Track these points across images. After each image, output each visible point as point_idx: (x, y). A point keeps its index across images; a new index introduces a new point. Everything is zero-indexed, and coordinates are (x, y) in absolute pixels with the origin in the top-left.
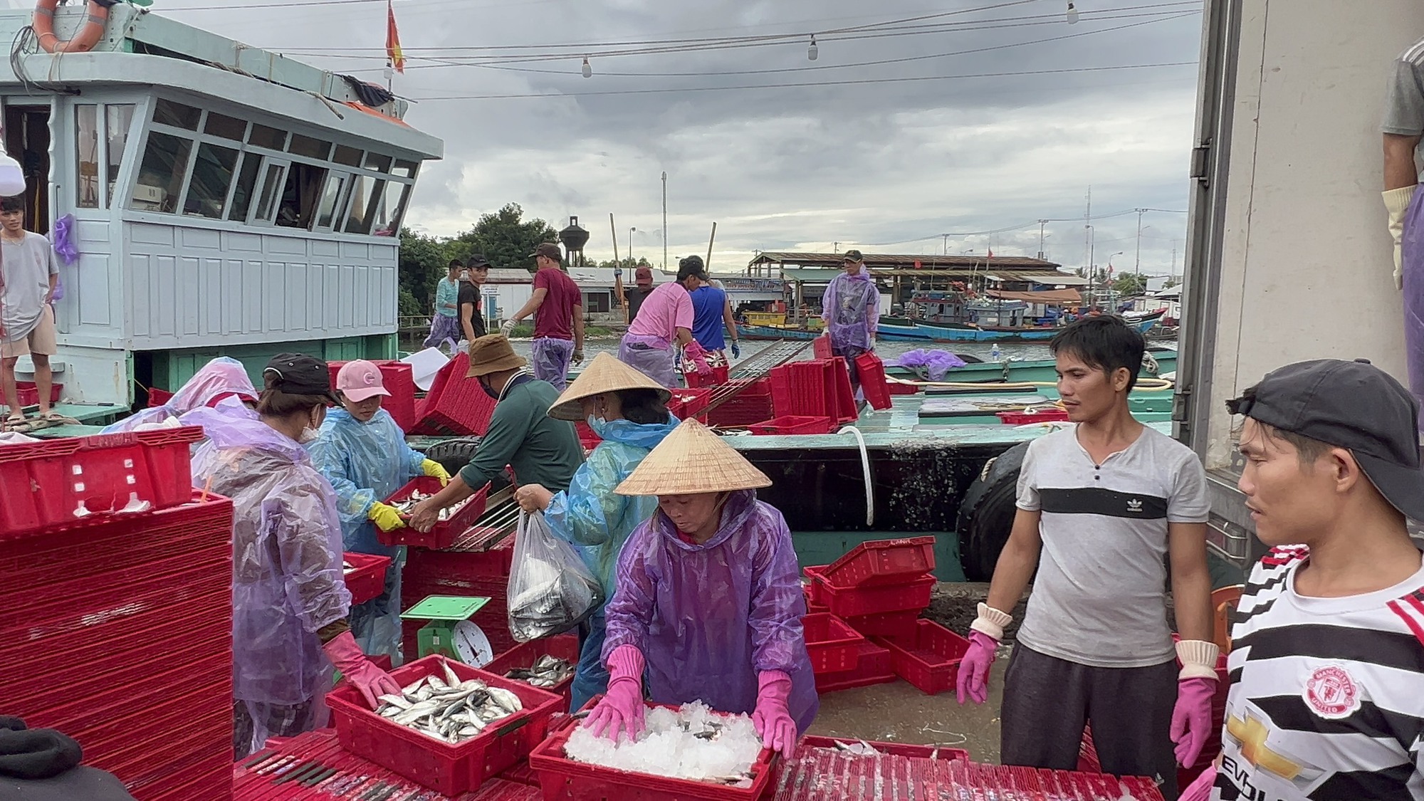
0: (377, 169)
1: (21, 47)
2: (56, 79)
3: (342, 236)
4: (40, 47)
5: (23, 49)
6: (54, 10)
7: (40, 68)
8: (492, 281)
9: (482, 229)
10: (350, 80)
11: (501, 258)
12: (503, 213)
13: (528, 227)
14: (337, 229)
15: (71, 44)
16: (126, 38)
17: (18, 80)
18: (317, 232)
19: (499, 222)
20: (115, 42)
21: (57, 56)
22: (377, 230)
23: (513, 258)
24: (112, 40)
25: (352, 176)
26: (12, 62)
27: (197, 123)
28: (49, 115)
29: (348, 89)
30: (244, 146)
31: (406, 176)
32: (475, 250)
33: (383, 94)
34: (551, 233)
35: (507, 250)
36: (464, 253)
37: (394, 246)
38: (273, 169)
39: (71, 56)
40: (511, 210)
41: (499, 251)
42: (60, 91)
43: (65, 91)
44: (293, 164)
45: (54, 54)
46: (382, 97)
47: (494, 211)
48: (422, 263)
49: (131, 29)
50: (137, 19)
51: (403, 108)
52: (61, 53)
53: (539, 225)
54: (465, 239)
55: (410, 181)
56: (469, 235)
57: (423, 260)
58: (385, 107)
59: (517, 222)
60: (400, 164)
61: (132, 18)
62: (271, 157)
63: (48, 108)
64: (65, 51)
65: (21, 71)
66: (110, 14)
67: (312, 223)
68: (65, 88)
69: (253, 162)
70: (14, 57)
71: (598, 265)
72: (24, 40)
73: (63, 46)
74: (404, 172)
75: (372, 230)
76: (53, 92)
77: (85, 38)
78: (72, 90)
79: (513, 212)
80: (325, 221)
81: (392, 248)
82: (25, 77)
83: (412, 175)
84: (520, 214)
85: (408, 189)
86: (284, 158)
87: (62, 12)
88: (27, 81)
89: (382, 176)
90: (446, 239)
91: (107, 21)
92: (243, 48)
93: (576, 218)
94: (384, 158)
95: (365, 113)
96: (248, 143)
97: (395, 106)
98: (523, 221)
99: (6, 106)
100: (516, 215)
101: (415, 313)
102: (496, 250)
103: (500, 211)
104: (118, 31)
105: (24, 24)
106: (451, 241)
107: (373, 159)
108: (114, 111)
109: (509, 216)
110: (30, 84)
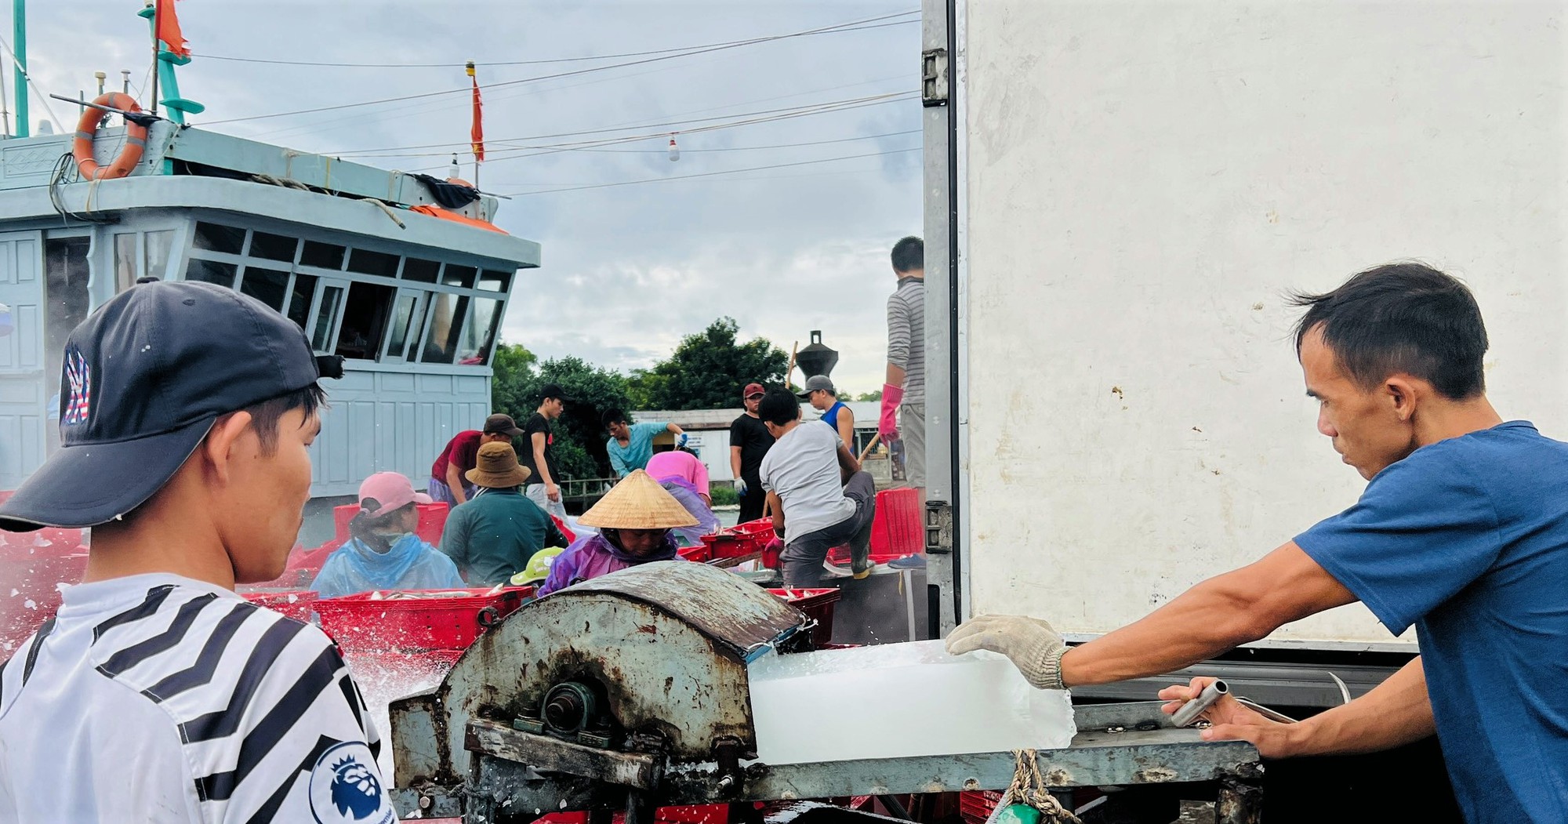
0: (459, 284)
1: (62, 176)
2: (94, 209)
3: (419, 366)
4: (80, 174)
5: (63, 177)
6: (94, 133)
7: (79, 198)
8: (695, 427)
9: (685, 355)
10: (425, 181)
11: (711, 394)
12: (712, 332)
13: (747, 350)
14: (411, 358)
15: (110, 168)
16: (166, 158)
17: (57, 213)
18: (387, 362)
19: (705, 345)
20: (154, 164)
21: (95, 184)
22: (465, 358)
23: (727, 394)
24: (151, 162)
25: (428, 294)
26: (51, 193)
27: (241, 245)
28: (88, 247)
29: (421, 191)
30: (295, 268)
31: (497, 290)
32: (673, 385)
33: (466, 192)
34: (779, 357)
35: (718, 384)
36: (660, 390)
37: (486, 377)
38: (330, 292)
39: (109, 183)
40: (723, 327)
41: (709, 385)
42: (99, 220)
43: (103, 220)
44: (354, 285)
45: (92, 183)
46: (465, 196)
47: (700, 330)
48: (599, 407)
49: (171, 147)
50: (177, 136)
51: (493, 208)
52: (99, 181)
53: (762, 346)
54: (662, 370)
55: (502, 297)
56: (667, 364)
57: (600, 402)
58: (469, 207)
59: (732, 342)
60: (488, 275)
61: (172, 135)
62: (327, 278)
63: (88, 239)
64: (103, 178)
65: (60, 202)
66: (150, 133)
67: (380, 353)
68: (104, 218)
69: (306, 285)
70: (54, 187)
71: (854, 399)
72: (63, 169)
73: (101, 172)
74: (495, 285)
75: (457, 358)
76: (92, 223)
77: (123, 163)
78: (109, 219)
79: (726, 329)
80: (396, 350)
81: (483, 378)
82: (63, 209)
83: (505, 288)
84: (736, 331)
85: (500, 306)
86: (342, 279)
87: (102, 134)
88: (66, 213)
89: (466, 292)
90: (637, 371)
91: (146, 142)
92: (294, 156)
93: (818, 333)
94: (465, 271)
95: (443, 220)
96: (300, 263)
97: (481, 206)
98: (740, 340)
99: (47, 240)
100: (730, 334)
101: (590, 476)
102: (704, 383)
103: (708, 329)
104: (157, 152)
105: (65, 150)
106: (644, 373)
107: (453, 272)
108: (154, 239)
109: (720, 336)
110: (69, 215)
